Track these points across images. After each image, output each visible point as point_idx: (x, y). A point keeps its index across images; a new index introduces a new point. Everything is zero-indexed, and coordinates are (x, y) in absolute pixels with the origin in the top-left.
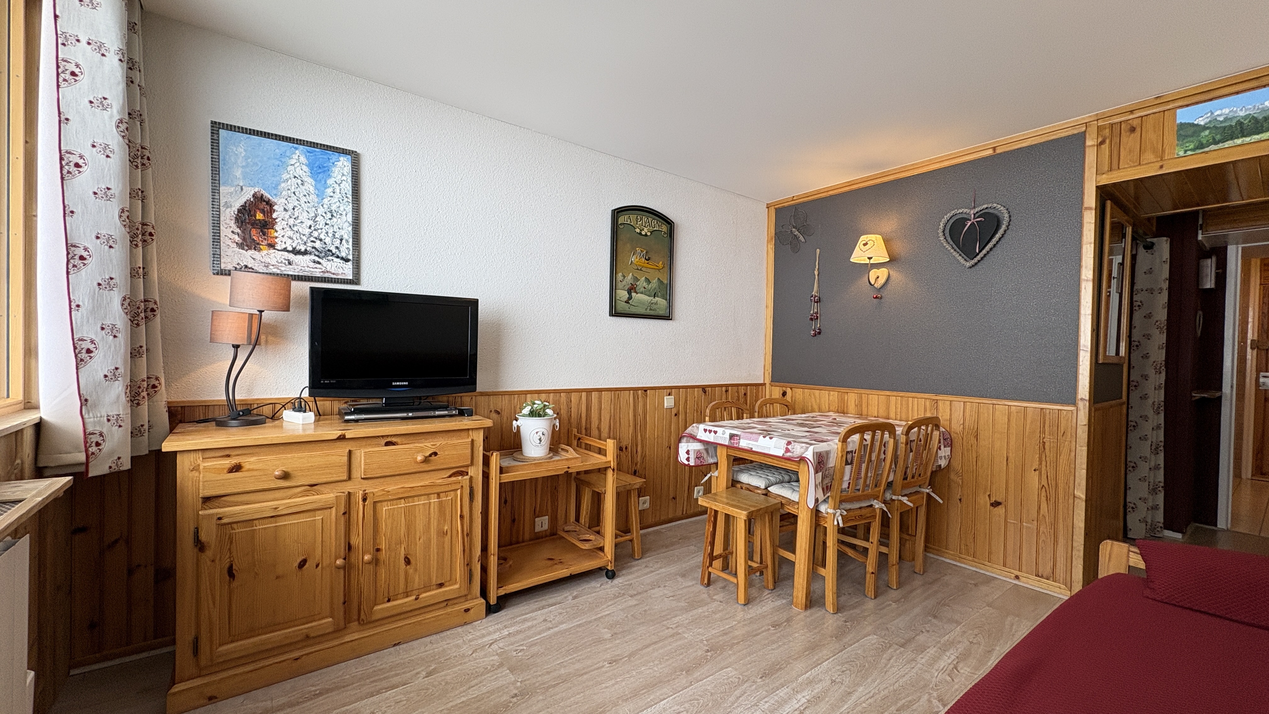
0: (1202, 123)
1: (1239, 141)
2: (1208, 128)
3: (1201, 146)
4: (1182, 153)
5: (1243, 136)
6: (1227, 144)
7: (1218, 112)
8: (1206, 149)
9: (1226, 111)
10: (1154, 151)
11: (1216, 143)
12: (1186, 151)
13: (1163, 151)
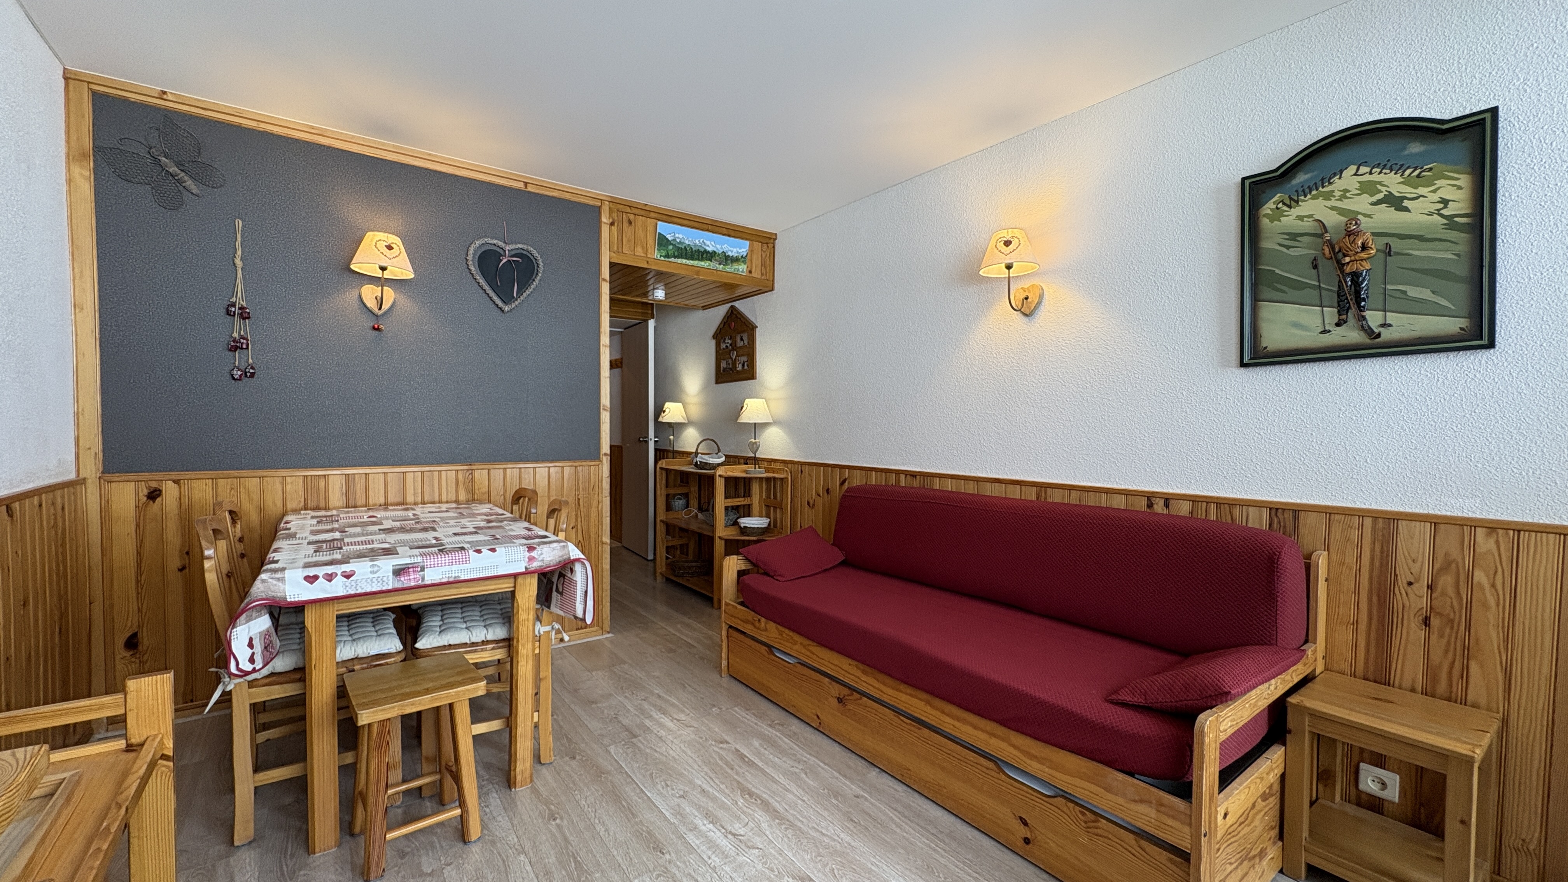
0: (670, 239)
1: (684, 261)
2: (672, 244)
3: (667, 256)
4: (659, 256)
5: (686, 259)
6: (679, 261)
7: (677, 235)
8: (670, 260)
9: (681, 236)
10: (643, 248)
11: (675, 257)
12: (661, 256)
13: (647, 250)
